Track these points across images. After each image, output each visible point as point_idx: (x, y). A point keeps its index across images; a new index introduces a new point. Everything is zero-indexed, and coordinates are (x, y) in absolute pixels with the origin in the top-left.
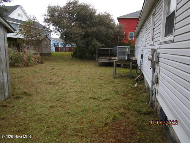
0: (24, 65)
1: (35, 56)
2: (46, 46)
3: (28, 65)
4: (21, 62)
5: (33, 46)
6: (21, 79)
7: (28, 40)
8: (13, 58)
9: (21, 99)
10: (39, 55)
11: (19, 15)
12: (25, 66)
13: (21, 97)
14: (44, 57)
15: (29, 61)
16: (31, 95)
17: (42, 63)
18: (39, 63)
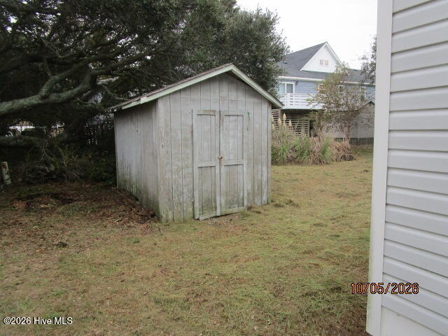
0: (314, 161)
1: (338, 144)
2: (365, 122)
3: (320, 161)
4: (308, 155)
5: (339, 124)
6: (296, 182)
7: (331, 112)
8: (297, 148)
9: (282, 208)
10: (346, 143)
11: (321, 62)
12: (314, 163)
13: (282, 206)
14: (361, 146)
15: (323, 153)
16: (297, 205)
17: (351, 158)
18: (344, 158)
